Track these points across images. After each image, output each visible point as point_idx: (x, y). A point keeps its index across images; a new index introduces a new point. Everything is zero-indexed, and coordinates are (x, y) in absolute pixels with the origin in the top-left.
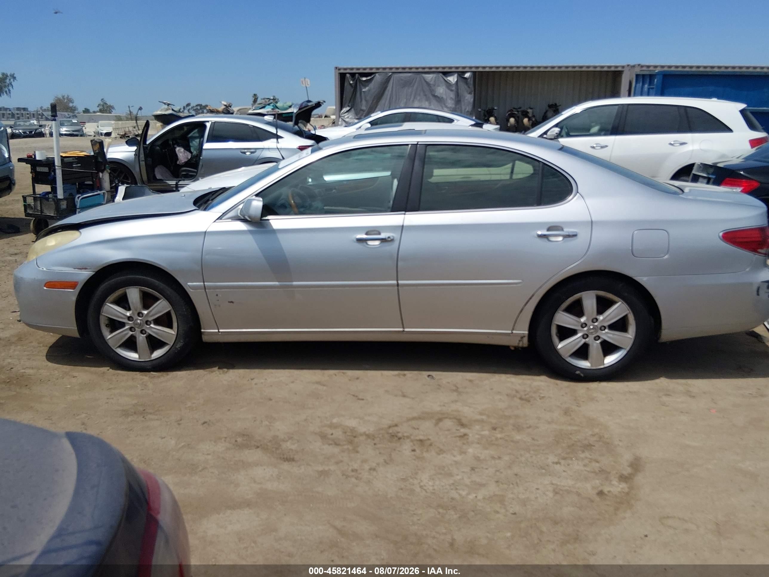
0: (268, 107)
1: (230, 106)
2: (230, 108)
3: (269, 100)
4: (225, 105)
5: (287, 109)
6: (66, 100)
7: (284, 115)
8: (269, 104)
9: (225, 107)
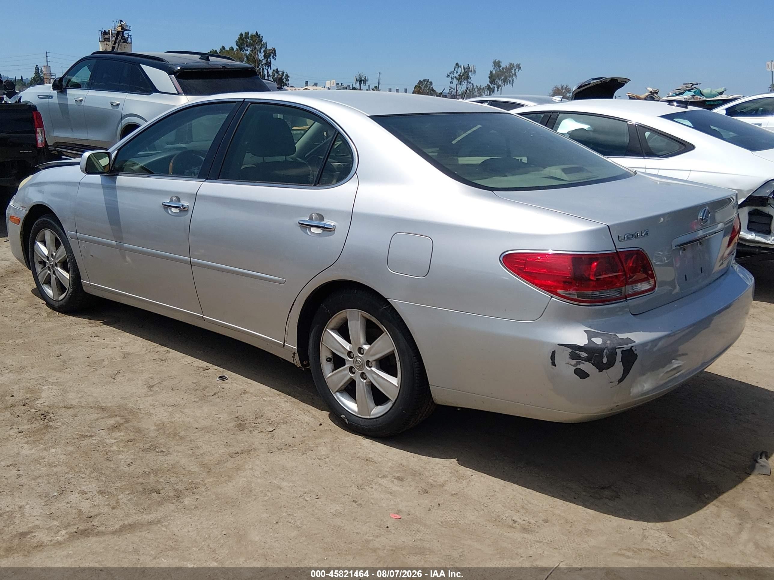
0: (688, 93)
1: (657, 93)
2: (655, 95)
3: (691, 85)
4: (651, 92)
5: (716, 96)
6: (564, 91)
7: (707, 103)
8: (690, 90)
9: (650, 93)
